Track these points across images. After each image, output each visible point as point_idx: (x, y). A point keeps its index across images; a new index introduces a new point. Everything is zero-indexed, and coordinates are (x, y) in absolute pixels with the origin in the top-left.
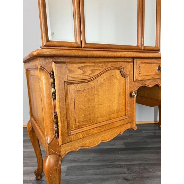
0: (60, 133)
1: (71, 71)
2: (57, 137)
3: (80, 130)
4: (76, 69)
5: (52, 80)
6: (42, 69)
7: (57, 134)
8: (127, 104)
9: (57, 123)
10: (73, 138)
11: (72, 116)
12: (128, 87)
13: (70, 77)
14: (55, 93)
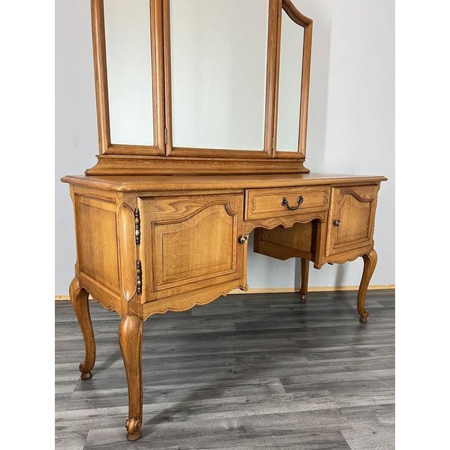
0: (143, 287)
1: (160, 209)
2: (138, 294)
3: (169, 285)
4: (167, 206)
5: (137, 220)
6: (125, 206)
7: (139, 288)
8: (235, 253)
9: (140, 274)
10: (159, 295)
11: (159, 266)
12: (235, 228)
13: (159, 216)
14: (139, 236)
